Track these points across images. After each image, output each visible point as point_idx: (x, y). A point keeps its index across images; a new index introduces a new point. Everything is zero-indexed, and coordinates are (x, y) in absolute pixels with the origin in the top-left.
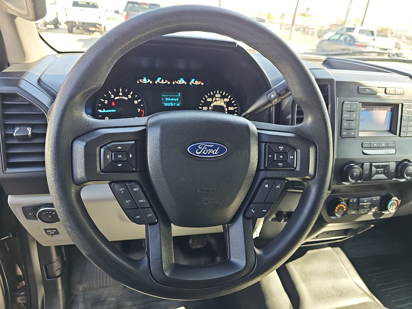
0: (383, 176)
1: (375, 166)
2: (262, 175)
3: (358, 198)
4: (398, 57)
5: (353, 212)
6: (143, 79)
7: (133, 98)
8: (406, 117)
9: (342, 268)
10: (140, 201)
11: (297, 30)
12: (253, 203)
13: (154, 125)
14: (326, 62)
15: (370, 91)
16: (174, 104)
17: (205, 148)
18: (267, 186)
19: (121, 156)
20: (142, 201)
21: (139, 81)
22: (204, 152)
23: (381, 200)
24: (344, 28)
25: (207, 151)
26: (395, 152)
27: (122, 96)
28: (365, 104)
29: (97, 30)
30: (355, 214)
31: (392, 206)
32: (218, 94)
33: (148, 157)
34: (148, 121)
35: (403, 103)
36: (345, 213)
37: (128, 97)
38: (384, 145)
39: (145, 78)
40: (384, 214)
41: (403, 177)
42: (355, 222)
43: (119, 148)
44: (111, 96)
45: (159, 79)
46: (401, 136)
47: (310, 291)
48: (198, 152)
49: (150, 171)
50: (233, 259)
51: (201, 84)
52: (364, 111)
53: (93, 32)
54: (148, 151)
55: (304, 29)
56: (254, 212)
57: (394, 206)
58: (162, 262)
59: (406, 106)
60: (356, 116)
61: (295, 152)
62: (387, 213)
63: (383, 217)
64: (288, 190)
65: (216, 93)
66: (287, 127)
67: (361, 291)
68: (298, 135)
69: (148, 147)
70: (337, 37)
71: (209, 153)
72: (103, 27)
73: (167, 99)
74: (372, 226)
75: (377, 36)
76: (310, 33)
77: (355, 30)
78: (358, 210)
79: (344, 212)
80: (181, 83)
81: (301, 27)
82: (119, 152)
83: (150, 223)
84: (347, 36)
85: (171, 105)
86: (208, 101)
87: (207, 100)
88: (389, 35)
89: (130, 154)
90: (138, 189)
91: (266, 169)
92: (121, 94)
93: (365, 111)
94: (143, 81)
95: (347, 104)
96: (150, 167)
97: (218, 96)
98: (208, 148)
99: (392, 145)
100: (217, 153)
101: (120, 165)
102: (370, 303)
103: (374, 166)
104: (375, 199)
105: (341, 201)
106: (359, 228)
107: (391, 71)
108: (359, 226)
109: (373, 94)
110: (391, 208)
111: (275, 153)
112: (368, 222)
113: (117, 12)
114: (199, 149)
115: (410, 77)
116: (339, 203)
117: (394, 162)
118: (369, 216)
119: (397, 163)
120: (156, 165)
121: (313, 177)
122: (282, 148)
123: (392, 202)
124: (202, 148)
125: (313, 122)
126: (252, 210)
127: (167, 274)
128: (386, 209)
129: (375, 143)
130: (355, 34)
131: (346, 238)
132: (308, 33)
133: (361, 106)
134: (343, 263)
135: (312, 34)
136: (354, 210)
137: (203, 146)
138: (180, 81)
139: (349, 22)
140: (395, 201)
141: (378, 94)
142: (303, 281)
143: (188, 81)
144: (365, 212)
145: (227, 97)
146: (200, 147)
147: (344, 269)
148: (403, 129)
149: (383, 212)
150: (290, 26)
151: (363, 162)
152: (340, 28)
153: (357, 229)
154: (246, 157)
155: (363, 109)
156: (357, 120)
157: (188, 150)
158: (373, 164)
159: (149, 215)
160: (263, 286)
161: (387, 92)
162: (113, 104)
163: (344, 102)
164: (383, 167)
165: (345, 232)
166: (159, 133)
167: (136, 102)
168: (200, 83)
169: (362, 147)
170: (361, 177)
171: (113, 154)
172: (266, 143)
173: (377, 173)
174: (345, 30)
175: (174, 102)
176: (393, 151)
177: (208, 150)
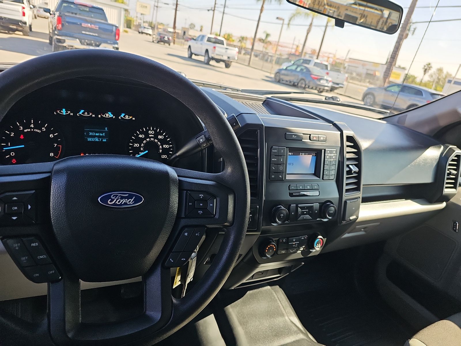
0: (308, 217)
1: (301, 208)
2: (183, 222)
3: (288, 238)
4: (334, 100)
5: (283, 252)
6: (62, 110)
7: (48, 131)
8: (328, 162)
9: (280, 306)
10: (39, 257)
11: (256, 56)
12: (172, 252)
13: (59, 172)
14: (266, 102)
15: (296, 137)
16: (99, 140)
17: (118, 197)
18: (186, 234)
19: (16, 208)
20: (42, 257)
21: (57, 112)
22: (117, 202)
23: (309, 239)
24: (300, 59)
25: (121, 201)
26: (319, 194)
27: (34, 128)
28: (292, 150)
29: (20, 29)
30: (285, 253)
31: (318, 245)
32: (151, 131)
33: (51, 208)
34: (53, 167)
35: (326, 149)
36: (276, 252)
37: (41, 130)
38: (309, 187)
39: (64, 110)
40: (312, 252)
41: (326, 218)
42: (287, 260)
43: (15, 198)
44: (20, 128)
45: (82, 111)
46: (324, 179)
47: (246, 333)
48: (110, 202)
49: (53, 224)
50: (149, 313)
51: (132, 118)
52: (291, 155)
53: (14, 30)
54: (51, 201)
55: (264, 55)
56: (172, 261)
57: (319, 244)
58: (65, 323)
59: (328, 152)
60: (283, 160)
61: (215, 200)
62: (314, 251)
63: (311, 255)
64: (220, 233)
65: (150, 130)
66: (209, 174)
67: (295, 329)
68: (219, 183)
69: (51, 197)
70: (294, 68)
71: (123, 203)
72: (28, 25)
73: (91, 134)
74: (303, 263)
75: (331, 70)
76: (269, 60)
77: (311, 62)
78: (287, 249)
79: (274, 252)
80: (109, 116)
81: (260, 53)
82: (15, 203)
83: (52, 281)
84: (303, 68)
85: (95, 140)
86: (141, 137)
87: (139, 136)
88: (342, 69)
89: (29, 205)
90: (37, 244)
91: (186, 217)
92: (32, 126)
93: (293, 155)
94: (61, 112)
95: (275, 149)
96: (53, 220)
97: (151, 132)
98: (122, 198)
99: (316, 187)
100: (132, 203)
101: (14, 218)
102: (303, 339)
103: (299, 207)
104: (303, 238)
105: (272, 241)
106: (292, 266)
107: (319, 118)
108: (292, 265)
109: (299, 139)
110: (317, 246)
111: (195, 200)
112: (299, 260)
113: (48, 11)
114: (111, 199)
115: (333, 125)
116: (269, 243)
117: (318, 204)
118: (298, 254)
119: (320, 204)
120: (60, 217)
121: (232, 224)
122: (203, 195)
123: (318, 240)
124: (115, 198)
125: (232, 171)
126: (171, 259)
127: (70, 335)
128: (313, 248)
129: (301, 186)
130: (310, 66)
131: (281, 276)
132: (267, 61)
133: (288, 151)
134: (280, 302)
135: (271, 61)
136: (284, 249)
137: (116, 196)
138: (107, 115)
139: (305, 53)
140: (320, 240)
141: (303, 140)
142: (241, 324)
143: (117, 114)
144: (294, 251)
145: (161, 134)
146: (113, 196)
147: (281, 307)
148: (326, 172)
149: (311, 250)
150: (250, 51)
151: (290, 204)
152: (298, 58)
153: (289, 267)
154: (164, 206)
155: (290, 154)
156: (285, 164)
157: (99, 200)
158: (299, 205)
159: (51, 272)
160: (200, 334)
161: (311, 139)
162: (22, 137)
163: (272, 147)
164: (308, 208)
165: (279, 271)
166: (65, 182)
167: (51, 136)
168: (130, 117)
169: (289, 190)
170: (287, 217)
171: (6, 205)
172: (187, 190)
173: (303, 213)
174: (302, 61)
175: (99, 137)
176: (317, 193)
177: (123, 200)
